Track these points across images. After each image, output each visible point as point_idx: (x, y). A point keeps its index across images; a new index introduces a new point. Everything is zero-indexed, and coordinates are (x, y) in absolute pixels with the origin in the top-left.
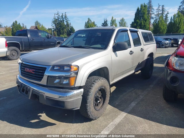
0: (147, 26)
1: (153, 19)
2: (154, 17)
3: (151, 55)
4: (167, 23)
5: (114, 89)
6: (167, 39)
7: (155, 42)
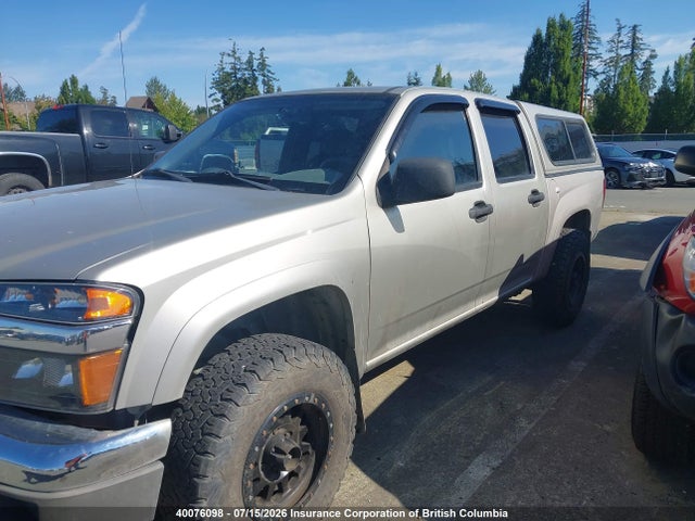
0: (572, 101)
1: (595, 76)
2: (599, 70)
3: (580, 220)
4: (651, 94)
5: (404, 379)
6: (648, 155)
7: (598, 163)
